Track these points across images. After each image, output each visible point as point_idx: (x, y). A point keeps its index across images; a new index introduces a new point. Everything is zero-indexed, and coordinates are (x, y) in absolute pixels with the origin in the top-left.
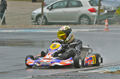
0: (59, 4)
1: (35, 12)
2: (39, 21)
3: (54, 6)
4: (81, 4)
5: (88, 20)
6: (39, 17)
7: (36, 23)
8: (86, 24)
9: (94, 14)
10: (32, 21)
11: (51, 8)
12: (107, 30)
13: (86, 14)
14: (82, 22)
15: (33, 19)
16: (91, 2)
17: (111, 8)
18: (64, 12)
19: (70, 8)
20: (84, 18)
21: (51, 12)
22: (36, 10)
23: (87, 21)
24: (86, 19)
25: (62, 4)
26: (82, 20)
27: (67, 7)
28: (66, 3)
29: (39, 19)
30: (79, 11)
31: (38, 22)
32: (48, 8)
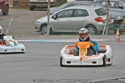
0: (64, 13)
1: (39, 21)
2: (43, 31)
3: (59, 15)
4: (87, 13)
5: (94, 29)
6: (44, 26)
7: (41, 32)
8: (92, 34)
9: (101, 23)
11: (56, 17)
13: (92, 24)
15: (37, 28)
16: (97, 12)
17: (118, 17)
18: (70, 21)
21: (56, 21)
22: (40, 19)
23: (93, 31)
24: (92, 28)
25: (67, 13)
27: (73, 16)
28: (71, 12)
29: (43, 28)
32: (52, 17)
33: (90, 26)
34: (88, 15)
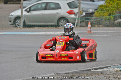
0: (37, 7)
1: (13, 14)
2: (17, 24)
3: (32, 8)
4: (59, 6)
6: (17, 19)
7: (14, 25)
9: (73, 16)
10: (10, 23)
11: (29, 10)
12: (90, 32)
13: (65, 17)
14: (61, 24)
15: (10, 21)
16: (69, 5)
18: (43, 14)
19: (48, 10)
20: (63, 21)
21: (29, 14)
22: (13, 12)
24: (65, 21)
25: (39, 6)
26: (61, 22)
27: (45, 9)
28: (44, 6)
29: (16, 22)
30: (58, 13)
31: (15, 25)
32: (26, 10)
33: (63, 19)
34: (60, 8)
